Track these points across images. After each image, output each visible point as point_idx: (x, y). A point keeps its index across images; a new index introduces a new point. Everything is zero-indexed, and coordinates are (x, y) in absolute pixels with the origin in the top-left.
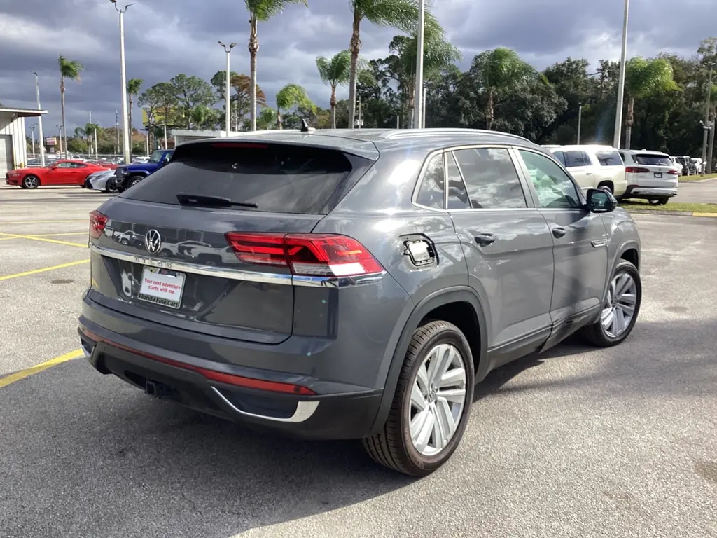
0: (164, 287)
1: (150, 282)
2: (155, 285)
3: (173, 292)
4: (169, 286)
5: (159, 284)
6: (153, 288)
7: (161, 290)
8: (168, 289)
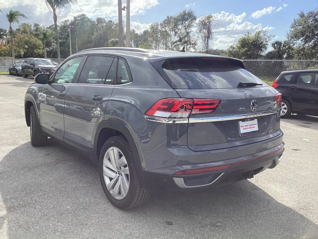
0: (250, 126)
1: (243, 127)
2: (246, 127)
3: (254, 127)
4: (252, 125)
5: (247, 126)
6: (245, 129)
7: (249, 128)
8: (252, 126)
